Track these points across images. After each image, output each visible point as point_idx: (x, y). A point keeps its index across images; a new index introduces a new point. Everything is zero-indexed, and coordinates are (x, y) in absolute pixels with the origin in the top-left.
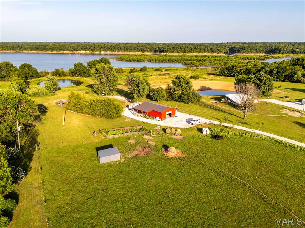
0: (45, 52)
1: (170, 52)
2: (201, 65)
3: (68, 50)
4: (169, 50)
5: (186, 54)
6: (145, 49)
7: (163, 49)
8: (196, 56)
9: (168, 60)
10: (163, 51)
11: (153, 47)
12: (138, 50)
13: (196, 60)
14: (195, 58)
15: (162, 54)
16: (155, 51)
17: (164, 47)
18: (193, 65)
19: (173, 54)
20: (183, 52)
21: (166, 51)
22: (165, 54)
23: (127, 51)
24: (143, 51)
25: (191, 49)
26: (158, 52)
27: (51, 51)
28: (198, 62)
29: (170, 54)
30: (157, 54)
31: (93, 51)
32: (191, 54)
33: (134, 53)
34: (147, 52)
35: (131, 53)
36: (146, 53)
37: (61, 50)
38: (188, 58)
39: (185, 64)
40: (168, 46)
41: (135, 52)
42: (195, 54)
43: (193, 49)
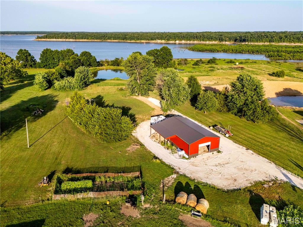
0: (125, 41)
1: (253, 41)
2: (291, 58)
3: (145, 39)
4: (252, 39)
5: (273, 44)
6: (224, 38)
7: (245, 37)
8: (286, 47)
9: (248, 51)
10: (244, 41)
11: (233, 36)
12: (215, 39)
13: (286, 52)
14: (284, 49)
15: (243, 43)
16: (236, 40)
17: (247, 36)
18: (280, 58)
19: (256, 44)
20: (270, 42)
21: (248, 41)
22: (247, 43)
23: (203, 40)
24: (221, 40)
25: (281, 38)
26: (238, 41)
27: (130, 40)
28: (288, 54)
29: (252, 43)
30: (237, 43)
31: (168, 40)
32: (280, 44)
33: (211, 43)
34: (226, 41)
35: (207, 42)
36: (224, 43)
37: (138, 39)
38: (274, 49)
39: (269, 56)
40: (252, 35)
41: (212, 41)
42: (285, 44)
43: (283, 38)
